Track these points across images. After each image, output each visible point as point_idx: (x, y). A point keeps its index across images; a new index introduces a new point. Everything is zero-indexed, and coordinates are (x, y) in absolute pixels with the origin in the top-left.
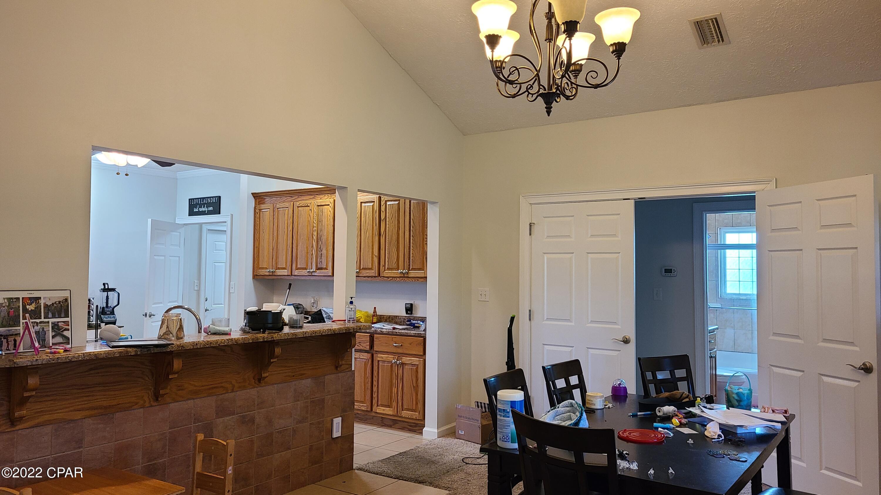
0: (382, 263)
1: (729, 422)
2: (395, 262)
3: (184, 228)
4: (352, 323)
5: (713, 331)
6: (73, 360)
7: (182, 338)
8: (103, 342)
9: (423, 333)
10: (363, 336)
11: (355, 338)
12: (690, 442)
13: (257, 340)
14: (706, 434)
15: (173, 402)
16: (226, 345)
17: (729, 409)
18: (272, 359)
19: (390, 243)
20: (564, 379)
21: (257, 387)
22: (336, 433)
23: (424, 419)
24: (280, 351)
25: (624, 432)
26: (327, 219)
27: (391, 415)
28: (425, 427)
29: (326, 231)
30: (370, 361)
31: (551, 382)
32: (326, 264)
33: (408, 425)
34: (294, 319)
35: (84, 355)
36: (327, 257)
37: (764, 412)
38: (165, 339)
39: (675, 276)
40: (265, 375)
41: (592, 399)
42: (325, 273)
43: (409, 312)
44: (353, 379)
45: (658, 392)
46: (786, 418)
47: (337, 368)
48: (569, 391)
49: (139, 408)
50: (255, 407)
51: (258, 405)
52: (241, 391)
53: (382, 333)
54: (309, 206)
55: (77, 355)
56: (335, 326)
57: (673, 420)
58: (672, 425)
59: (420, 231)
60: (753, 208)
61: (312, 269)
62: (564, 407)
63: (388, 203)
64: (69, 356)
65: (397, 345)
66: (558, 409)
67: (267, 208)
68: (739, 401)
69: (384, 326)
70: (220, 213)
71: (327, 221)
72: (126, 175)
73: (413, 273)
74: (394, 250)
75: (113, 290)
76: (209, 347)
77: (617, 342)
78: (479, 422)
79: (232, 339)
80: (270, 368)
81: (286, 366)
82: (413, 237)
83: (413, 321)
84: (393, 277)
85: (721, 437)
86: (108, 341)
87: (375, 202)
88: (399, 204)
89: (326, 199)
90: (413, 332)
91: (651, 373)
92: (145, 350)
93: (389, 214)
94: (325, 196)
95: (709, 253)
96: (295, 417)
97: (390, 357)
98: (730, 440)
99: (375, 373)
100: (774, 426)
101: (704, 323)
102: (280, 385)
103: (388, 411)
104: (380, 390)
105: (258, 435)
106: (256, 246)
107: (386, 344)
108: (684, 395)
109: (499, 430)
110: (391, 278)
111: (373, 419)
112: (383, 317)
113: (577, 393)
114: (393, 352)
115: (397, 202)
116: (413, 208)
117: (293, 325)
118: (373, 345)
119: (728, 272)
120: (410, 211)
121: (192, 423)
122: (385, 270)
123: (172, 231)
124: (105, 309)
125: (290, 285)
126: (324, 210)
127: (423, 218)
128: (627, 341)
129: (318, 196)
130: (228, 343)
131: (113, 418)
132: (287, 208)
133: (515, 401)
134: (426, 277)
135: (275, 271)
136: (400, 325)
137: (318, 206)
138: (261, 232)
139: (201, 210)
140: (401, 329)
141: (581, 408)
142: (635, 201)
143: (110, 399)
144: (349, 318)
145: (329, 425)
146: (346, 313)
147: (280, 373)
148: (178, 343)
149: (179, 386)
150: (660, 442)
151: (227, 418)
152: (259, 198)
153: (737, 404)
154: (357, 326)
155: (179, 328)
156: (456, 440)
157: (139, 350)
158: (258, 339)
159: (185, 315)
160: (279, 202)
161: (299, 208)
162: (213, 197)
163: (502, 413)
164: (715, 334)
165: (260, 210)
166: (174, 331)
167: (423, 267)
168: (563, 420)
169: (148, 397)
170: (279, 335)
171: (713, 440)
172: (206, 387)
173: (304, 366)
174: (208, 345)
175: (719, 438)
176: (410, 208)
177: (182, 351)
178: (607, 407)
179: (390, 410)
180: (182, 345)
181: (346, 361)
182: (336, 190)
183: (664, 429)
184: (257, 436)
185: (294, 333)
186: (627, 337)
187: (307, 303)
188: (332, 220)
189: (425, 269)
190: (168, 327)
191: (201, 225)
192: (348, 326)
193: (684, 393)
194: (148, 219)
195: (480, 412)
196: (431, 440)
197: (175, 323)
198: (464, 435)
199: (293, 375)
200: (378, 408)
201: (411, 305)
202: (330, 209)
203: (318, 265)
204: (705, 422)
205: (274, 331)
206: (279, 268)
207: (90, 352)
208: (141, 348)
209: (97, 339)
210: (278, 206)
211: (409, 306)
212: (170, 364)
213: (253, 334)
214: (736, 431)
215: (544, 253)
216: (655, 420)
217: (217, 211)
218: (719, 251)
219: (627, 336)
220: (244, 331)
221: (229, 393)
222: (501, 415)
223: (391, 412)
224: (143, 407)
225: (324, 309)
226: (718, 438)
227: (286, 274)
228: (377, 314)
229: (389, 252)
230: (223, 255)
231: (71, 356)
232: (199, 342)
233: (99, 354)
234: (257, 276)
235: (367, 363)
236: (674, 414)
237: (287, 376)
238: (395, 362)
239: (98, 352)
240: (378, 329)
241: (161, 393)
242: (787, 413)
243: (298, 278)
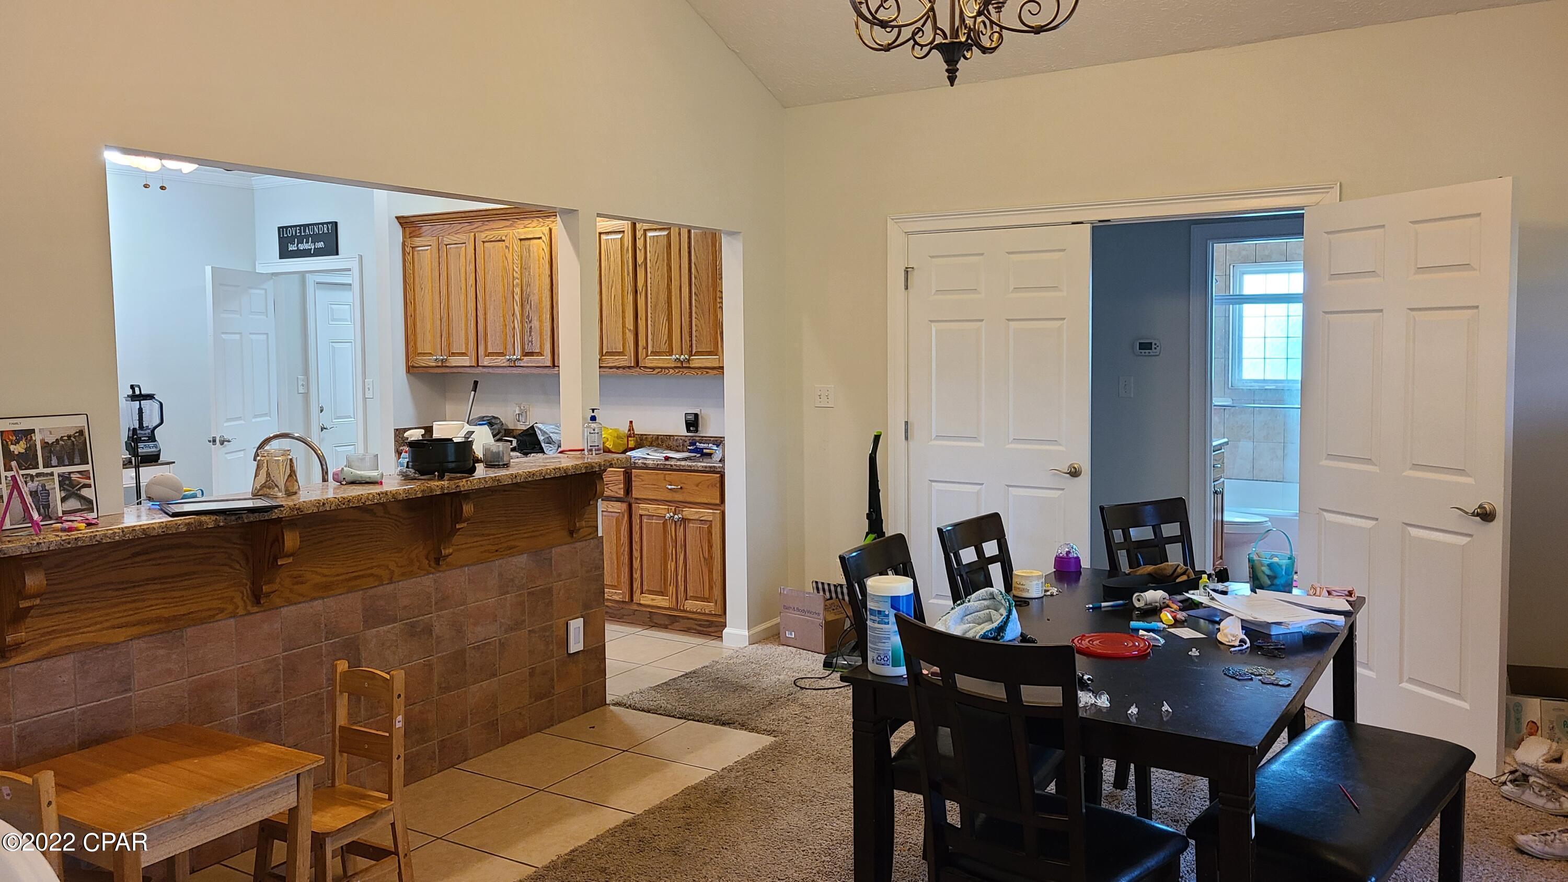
0: (642, 343)
1: (1257, 617)
2: (664, 341)
3: (272, 281)
4: (596, 454)
5: (1219, 447)
6: (104, 541)
7: (295, 493)
8: (153, 505)
9: (719, 467)
10: (613, 473)
11: (601, 482)
12: (1193, 654)
13: (431, 492)
14: (1218, 638)
15: (286, 604)
16: (376, 503)
17: (1256, 593)
18: (458, 523)
19: (655, 308)
20: (973, 547)
21: (433, 574)
22: (576, 645)
23: (725, 613)
24: (472, 509)
25: (1081, 640)
26: (539, 264)
27: (665, 608)
28: (726, 626)
29: (537, 286)
30: (626, 516)
31: (952, 555)
32: (540, 346)
33: (697, 624)
34: (492, 452)
35: (123, 531)
36: (541, 334)
37: (1314, 595)
38: (266, 496)
39: (1158, 355)
40: (448, 551)
41: (1022, 582)
42: (538, 362)
43: (691, 428)
44: (600, 552)
45: (1133, 564)
46: (1351, 605)
47: (571, 533)
48: (983, 568)
49: (227, 618)
50: (431, 607)
51: (436, 603)
52: (405, 580)
53: (645, 467)
54: (504, 241)
55: (111, 532)
56: (567, 462)
57: (1162, 615)
58: (1161, 623)
59: (708, 285)
60: (1300, 233)
61: (514, 355)
62: (980, 600)
63: (649, 234)
64: (96, 535)
65: (673, 487)
66: (968, 604)
67: (426, 244)
68: (1272, 578)
69: (648, 454)
70: (337, 254)
71: (539, 268)
72: (162, 189)
73: (697, 361)
74: (663, 318)
75: (150, 397)
76: (345, 508)
77: (1058, 474)
78: (821, 616)
79: (386, 493)
80: (456, 539)
81: (483, 534)
82: (697, 296)
83: (701, 443)
84: (661, 368)
85: (1246, 644)
86: (162, 505)
87: (626, 232)
88: (669, 235)
89: (537, 228)
90: (701, 465)
91: (1121, 530)
92: (233, 518)
93: (652, 254)
94: (533, 221)
95: (1217, 310)
96: (502, 621)
97: (662, 509)
98: (1260, 648)
99: (636, 537)
100: (1333, 621)
101: (1205, 437)
102: (474, 568)
103: (660, 601)
104: (645, 566)
105: (440, 655)
106: (409, 314)
107: (653, 486)
108: (1179, 570)
109: (872, 646)
110: (660, 370)
111: (634, 614)
112: (646, 438)
113: (995, 570)
114: (667, 499)
115: (665, 233)
116: (695, 243)
117: (491, 462)
118: (630, 489)
119: (1246, 343)
120: (689, 248)
121: (323, 640)
122: (647, 356)
123: (250, 288)
124: (138, 432)
125: (476, 383)
126: (532, 247)
127: (713, 260)
128: (1076, 472)
129: (519, 222)
130: (380, 499)
131: (182, 637)
132: (464, 245)
133: (899, 597)
134: (723, 367)
135: (446, 360)
136: (678, 451)
137: (521, 240)
138: (417, 289)
139: (301, 247)
140: (679, 460)
141: (1009, 601)
142: (1093, 227)
143: (175, 604)
144: (591, 446)
145: (562, 632)
146: (583, 438)
147: (473, 547)
148: (291, 504)
149: (295, 578)
150: (1143, 656)
151: (385, 628)
152: (409, 225)
153: (1269, 582)
154: (605, 461)
155: (290, 476)
156: (781, 647)
157: (221, 518)
158: (431, 490)
159: (298, 451)
160: (447, 233)
161: (486, 244)
162: (323, 224)
163: (875, 616)
164: (1223, 452)
165: (412, 248)
166: (281, 481)
167: (716, 349)
168: (977, 621)
169: (242, 598)
170: (469, 482)
171: (1232, 649)
172: (344, 577)
173: (515, 532)
174: (344, 504)
175: (1242, 646)
176: (689, 243)
177: (299, 517)
178: (1049, 593)
179: (664, 599)
180: (297, 506)
181: (588, 521)
182: (558, 215)
183: (1149, 632)
184: (438, 657)
185: (496, 477)
186: (1076, 466)
187: (508, 415)
188: (547, 266)
189: (720, 353)
190: (268, 474)
191: (303, 275)
192: (589, 460)
193: (1179, 565)
194: (206, 267)
195: (822, 600)
196: (738, 649)
197: (281, 467)
198: (795, 638)
199: (497, 548)
200: (643, 597)
201: (696, 415)
202: (543, 245)
203: (526, 348)
204: (1216, 616)
205: (459, 475)
206: (454, 354)
207: (135, 526)
208: (226, 514)
209: (139, 500)
210: (446, 241)
211: (691, 417)
212: (279, 540)
213: (423, 482)
214: (1270, 631)
215: (931, 321)
216: (1131, 616)
217: (332, 249)
218: (1231, 306)
219: (1077, 464)
220: (406, 477)
221: (385, 584)
222: (874, 621)
223: (666, 604)
224: (233, 615)
225: (539, 425)
226: (1240, 646)
227: (468, 364)
228: (635, 433)
229: (654, 323)
230: (349, 330)
231: (100, 535)
232: (327, 499)
233: (150, 528)
234: (414, 369)
235: (620, 518)
236: (1163, 603)
237: (485, 551)
238: (671, 517)
239: (148, 524)
240: (639, 460)
241: (264, 591)
242: (1353, 595)
243: (490, 370)
